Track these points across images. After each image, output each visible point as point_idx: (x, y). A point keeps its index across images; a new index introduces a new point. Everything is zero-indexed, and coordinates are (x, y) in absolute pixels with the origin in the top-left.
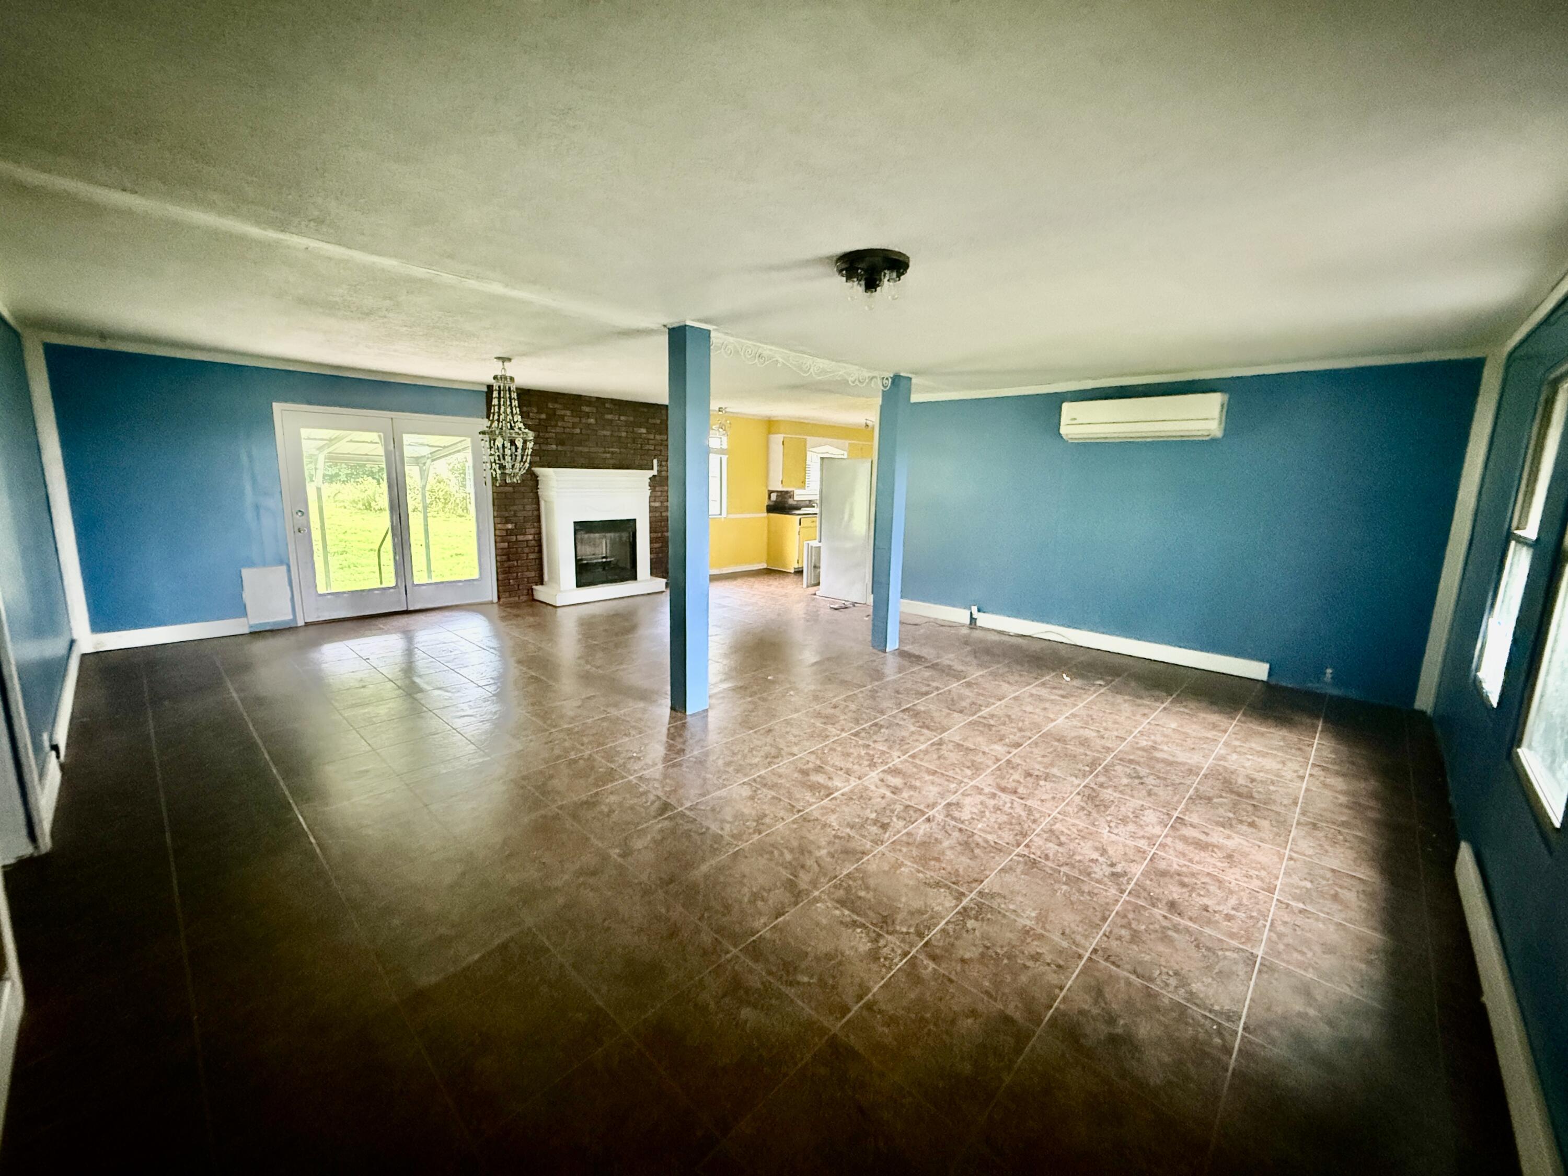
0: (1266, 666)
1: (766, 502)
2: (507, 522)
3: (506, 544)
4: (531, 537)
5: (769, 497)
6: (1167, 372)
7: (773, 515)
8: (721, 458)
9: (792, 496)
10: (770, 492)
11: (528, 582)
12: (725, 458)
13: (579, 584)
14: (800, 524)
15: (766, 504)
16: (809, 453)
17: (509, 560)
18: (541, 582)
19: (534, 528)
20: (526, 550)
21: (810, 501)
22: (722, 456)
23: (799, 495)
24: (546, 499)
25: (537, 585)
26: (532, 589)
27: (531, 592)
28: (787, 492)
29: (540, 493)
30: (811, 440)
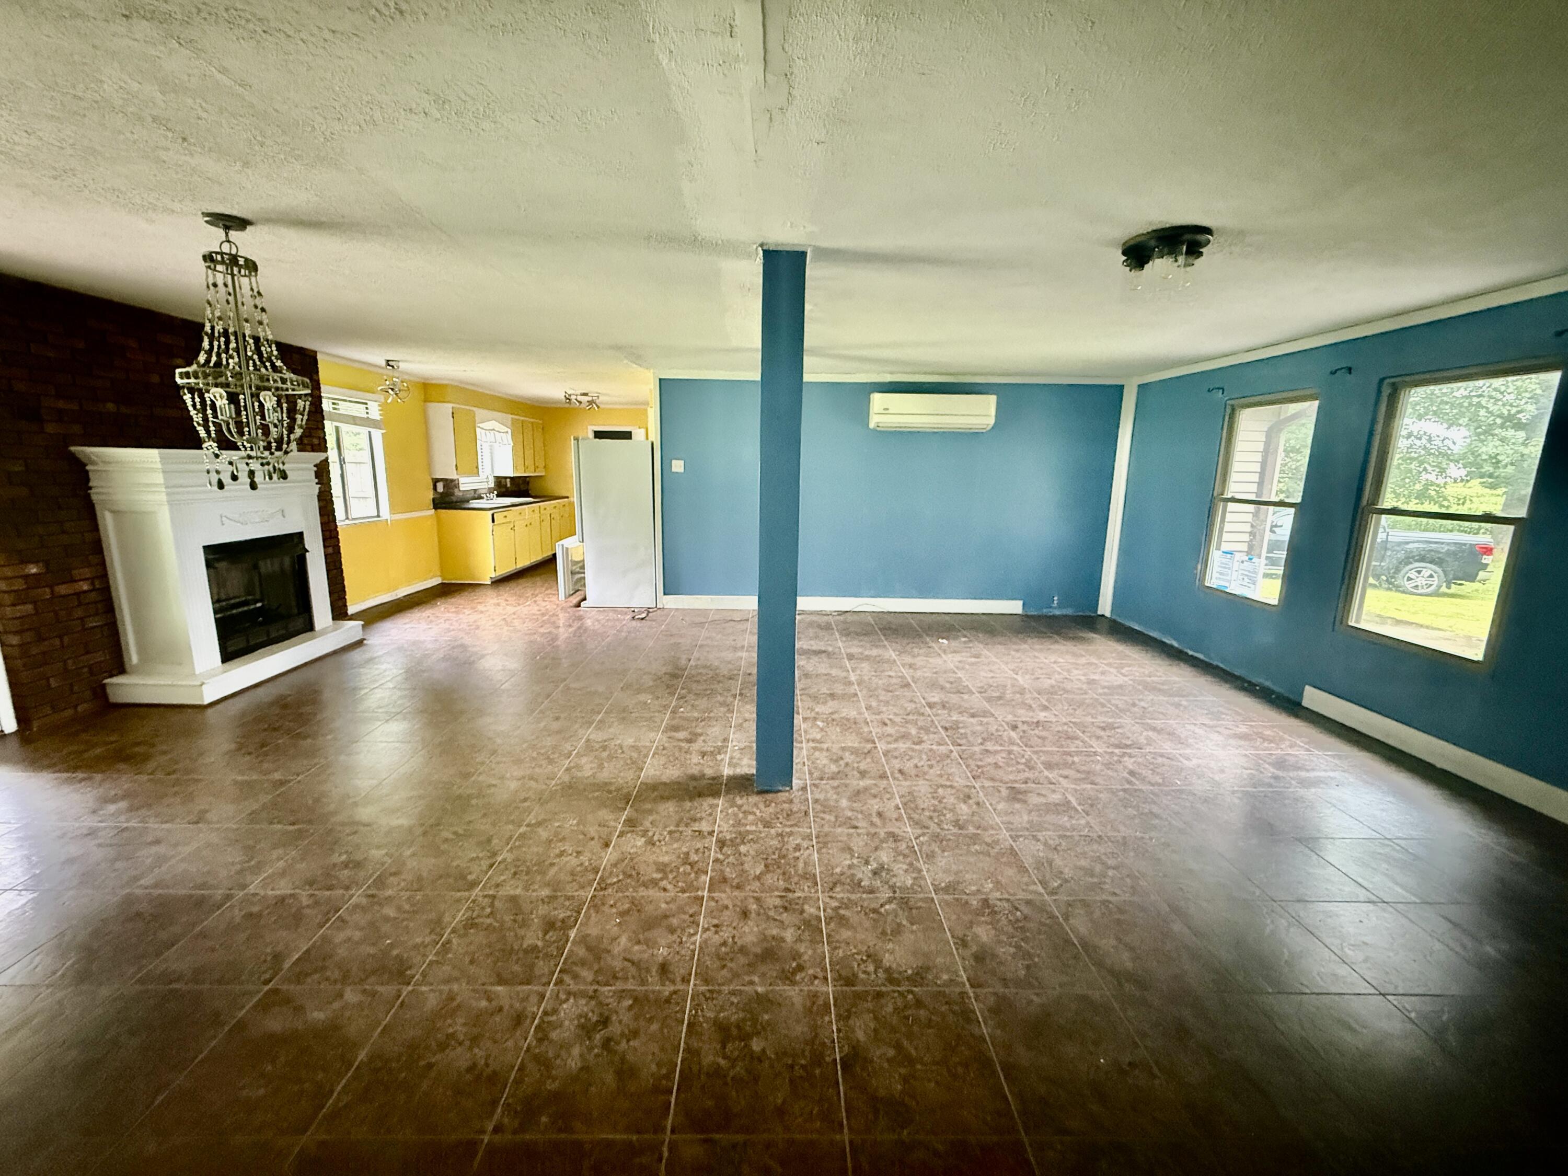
0: (1021, 603)
1: (431, 495)
2: (25, 561)
3: (29, 608)
4: (86, 587)
5: (435, 488)
6: (951, 374)
7: (443, 512)
8: (370, 432)
9: (457, 486)
10: (436, 482)
11: (91, 672)
12: (377, 435)
13: (228, 655)
14: (493, 521)
15: (431, 497)
16: (478, 430)
17: (40, 639)
18: (121, 669)
19: (90, 566)
20: (79, 613)
21: (475, 491)
22: (373, 431)
23: (466, 484)
24: (115, 508)
25: (111, 676)
26: (104, 686)
27: (101, 692)
28: (452, 481)
29: (94, 498)
30: (480, 413)
